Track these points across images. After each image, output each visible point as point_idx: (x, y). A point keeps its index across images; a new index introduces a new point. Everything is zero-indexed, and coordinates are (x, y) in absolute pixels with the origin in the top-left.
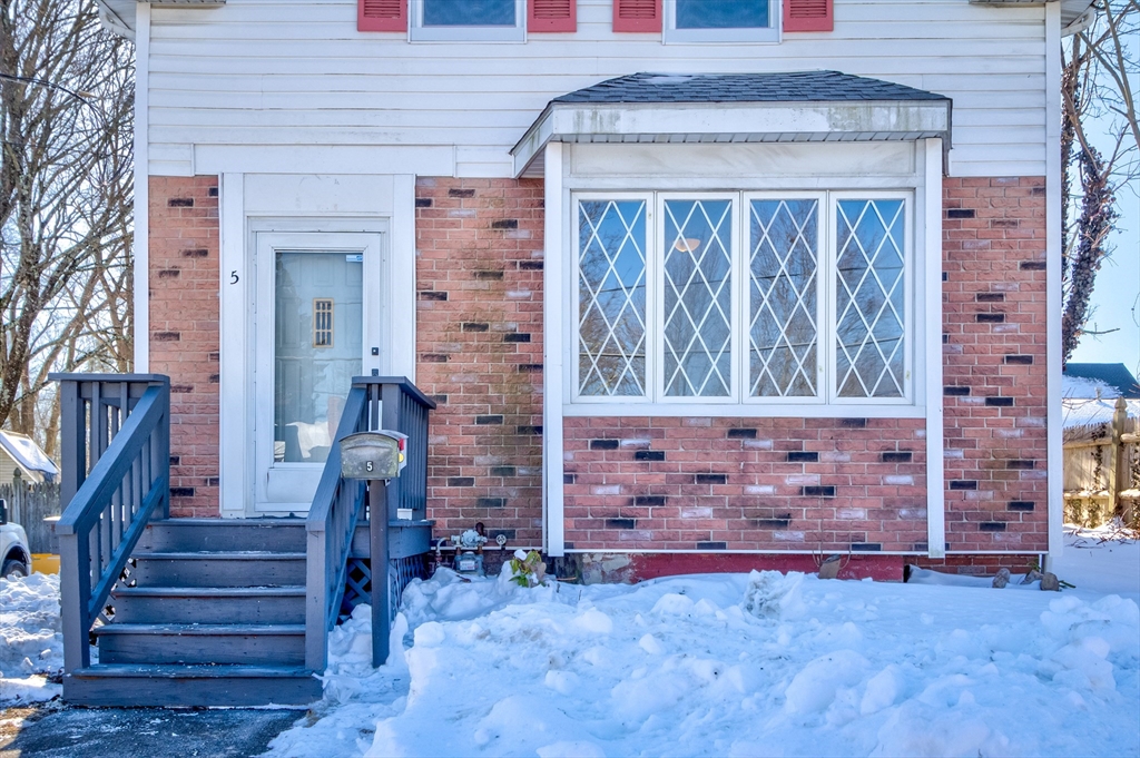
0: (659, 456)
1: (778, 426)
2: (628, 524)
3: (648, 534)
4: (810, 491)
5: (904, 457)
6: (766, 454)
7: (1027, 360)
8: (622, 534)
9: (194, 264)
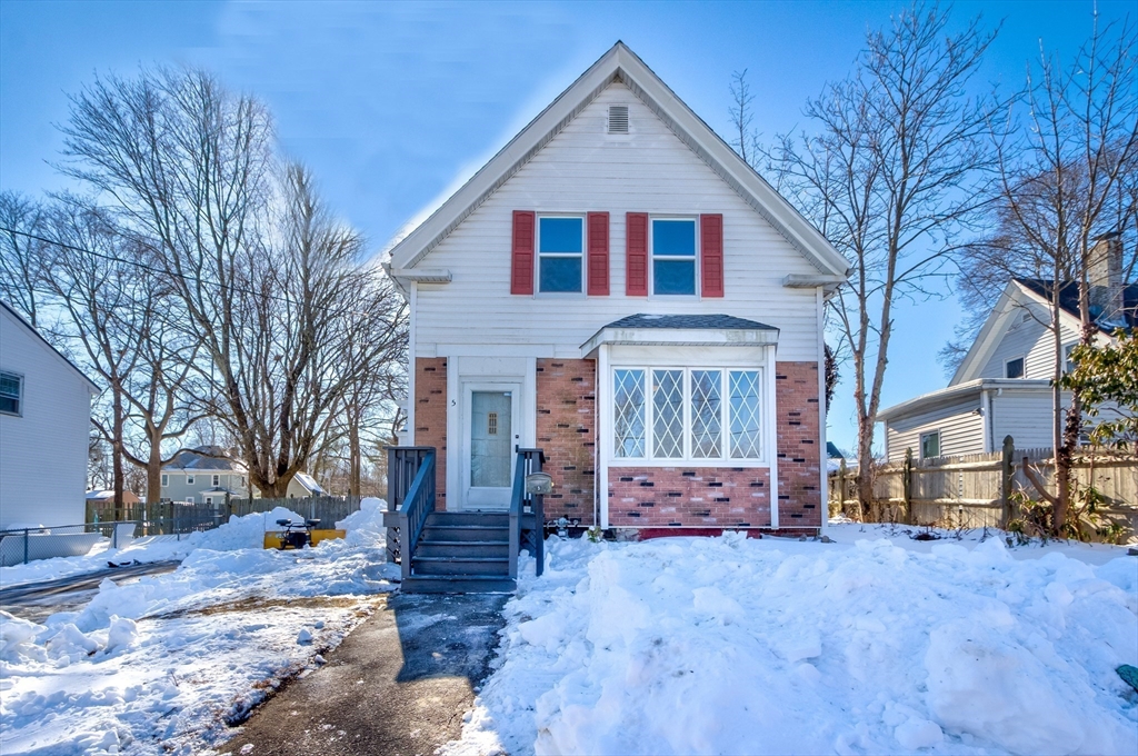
0: (651, 484)
1: (704, 471)
2: (638, 515)
3: (646, 519)
4: (719, 500)
5: (760, 485)
6: (699, 483)
7: (811, 442)
8: (635, 519)
9: (435, 396)
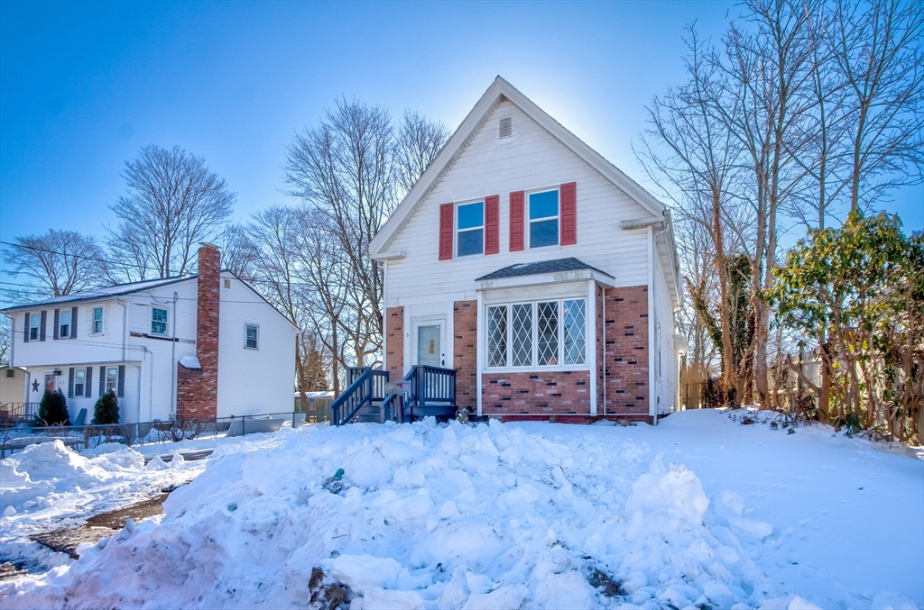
0: (509, 385)
1: (545, 374)
2: (501, 406)
3: (506, 409)
4: (554, 395)
5: (583, 383)
6: (541, 383)
7: (642, 348)
8: (499, 409)
9: (398, 332)
